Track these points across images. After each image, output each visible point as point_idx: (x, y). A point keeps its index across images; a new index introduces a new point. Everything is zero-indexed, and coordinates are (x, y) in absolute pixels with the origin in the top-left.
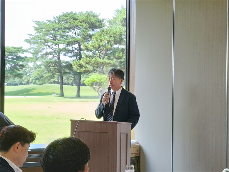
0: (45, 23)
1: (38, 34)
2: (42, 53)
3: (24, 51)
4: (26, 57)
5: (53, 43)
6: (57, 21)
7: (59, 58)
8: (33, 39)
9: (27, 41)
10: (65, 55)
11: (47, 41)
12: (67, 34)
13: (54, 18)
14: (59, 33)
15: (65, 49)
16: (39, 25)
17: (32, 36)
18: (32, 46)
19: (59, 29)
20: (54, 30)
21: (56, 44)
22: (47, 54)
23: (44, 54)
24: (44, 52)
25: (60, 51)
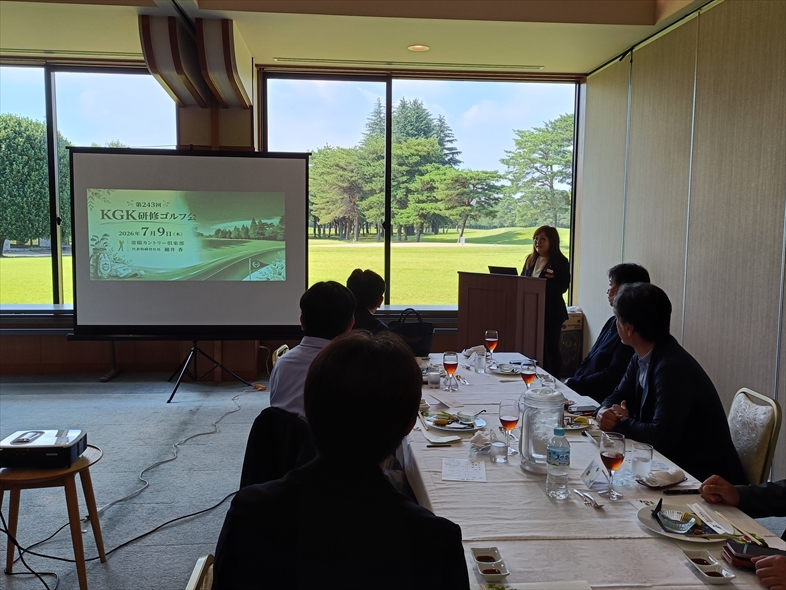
0: (533, 133)
1: (521, 151)
2: (525, 180)
3: (500, 177)
4: (503, 186)
5: (543, 164)
6: (550, 130)
7: (551, 187)
8: (512, 158)
9: (503, 161)
10: (561, 181)
11: (533, 161)
12: (566, 148)
13: (547, 125)
14: (552, 148)
15: (561, 172)
16: (522, 137)
17: (511, 155)
18: (511, 169)
19: (553, 141)
20: (544, 142)
21: (547, 166)
22: (534, 180)
23: (528, 181)
24: (529, 177)
25: (554, 175)
